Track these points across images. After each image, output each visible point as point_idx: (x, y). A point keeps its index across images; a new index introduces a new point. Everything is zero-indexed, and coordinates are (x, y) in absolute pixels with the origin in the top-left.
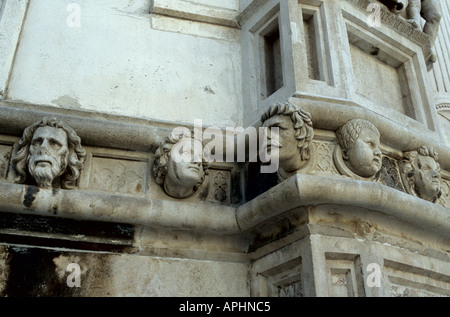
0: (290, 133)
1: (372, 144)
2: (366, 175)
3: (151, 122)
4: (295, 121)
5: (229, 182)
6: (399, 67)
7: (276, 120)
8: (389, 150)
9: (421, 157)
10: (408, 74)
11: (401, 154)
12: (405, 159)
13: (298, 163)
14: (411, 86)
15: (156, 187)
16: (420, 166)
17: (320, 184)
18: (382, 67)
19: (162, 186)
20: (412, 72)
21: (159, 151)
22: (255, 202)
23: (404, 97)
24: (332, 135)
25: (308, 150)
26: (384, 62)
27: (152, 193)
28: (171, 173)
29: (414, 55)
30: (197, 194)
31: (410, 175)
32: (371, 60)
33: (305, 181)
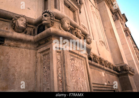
0: (49, 17)
1: (68, 24)
5: (32, 30)
6: (74, 12)
7: (46, 14)
8: (71, 27)
9: (78, 29)
11: (74, 28)
12: (75, 29)
13: (51, 26)
14: (76, 16)
16: (78, 31)
18: (70, 11)
19: (14, 29)
21: (13, 19)
24: (59, 21)
26: (71, 10)
27: (11, 30)
28: (17, 25)
29: (77, 10)
31: (76, 33)
33: (52, 29)
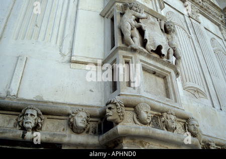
0: (115, 110)
1: (147, 112)
2: (145, 124)
3: (69, 105)
4: (117, 106)
6: (164, 78)
7: (110, 106)
8: (155, 113)
9: (168, 115)
10: (167, 80)
11: (160, 114)
12: (162, 116)
13: (119, 120)
14: (169, 85)
15: (70, 129)
16: (167, 118)
17: (126, 129)
19: (72, 129)
20: (169, 80)
21: (70, 117)
22: (105, 135)
23: (166, 89)
24: (133, 109)
25: (123, 116)
27: (68, 132)
28: (75, 124)
29: (170, 73)
30: (85, 131)
31: (163, 122)
32: (153, 76)
